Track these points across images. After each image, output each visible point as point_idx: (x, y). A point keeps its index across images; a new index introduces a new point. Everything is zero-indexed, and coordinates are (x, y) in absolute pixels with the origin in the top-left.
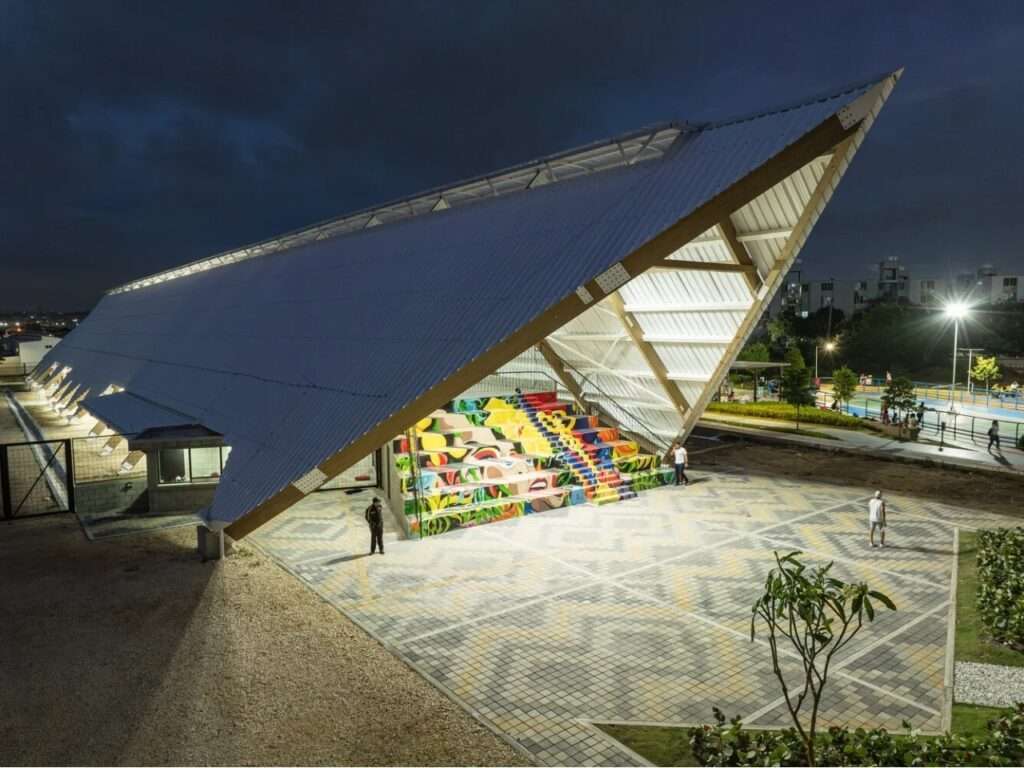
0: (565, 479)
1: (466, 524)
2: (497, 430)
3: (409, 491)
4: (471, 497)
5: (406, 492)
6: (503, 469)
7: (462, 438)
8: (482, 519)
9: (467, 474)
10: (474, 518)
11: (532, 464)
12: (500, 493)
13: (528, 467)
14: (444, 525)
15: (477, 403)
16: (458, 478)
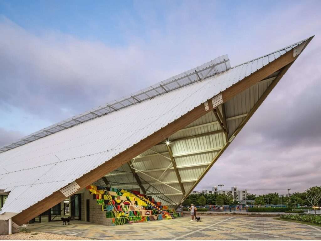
0: (154, 212)
1: (130, 222)
2: (128, 197)
3: (105, 210)
4: (129, 214)
5: (103, 210)
6: (135, 208)
7: (117, 198)
8: (135, 221)
9: (124, 208)
10: (133, 220)
11: (143, 207)
12: (137, 214)
13: (142, 208)
14: (123, 221)
15: (118, 190)
16: (121, 208)
